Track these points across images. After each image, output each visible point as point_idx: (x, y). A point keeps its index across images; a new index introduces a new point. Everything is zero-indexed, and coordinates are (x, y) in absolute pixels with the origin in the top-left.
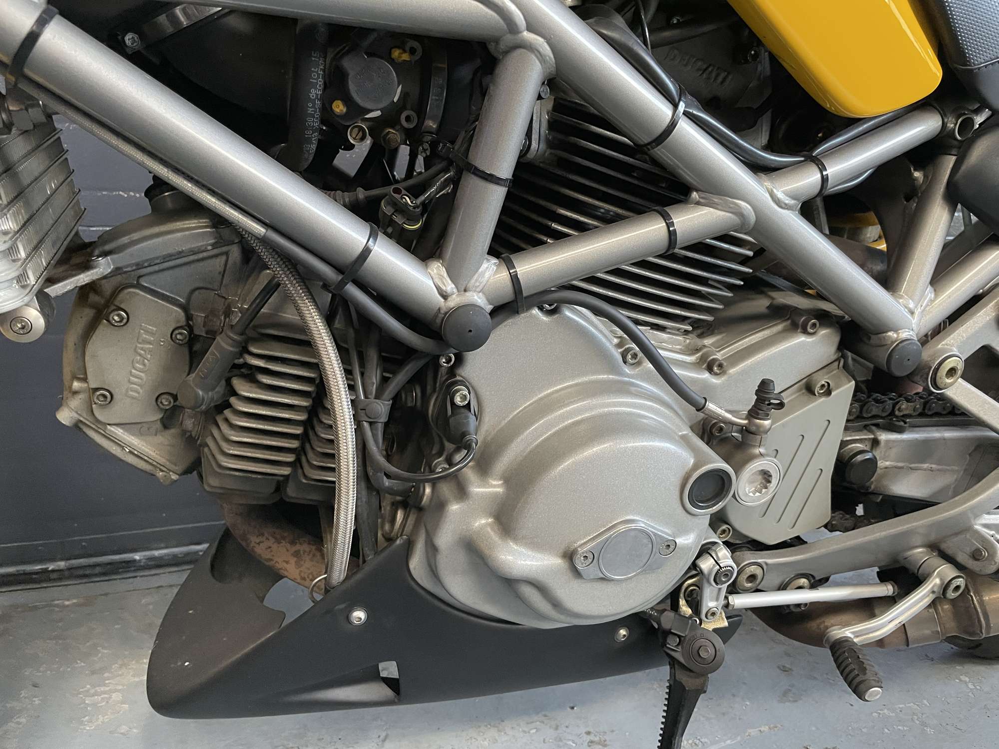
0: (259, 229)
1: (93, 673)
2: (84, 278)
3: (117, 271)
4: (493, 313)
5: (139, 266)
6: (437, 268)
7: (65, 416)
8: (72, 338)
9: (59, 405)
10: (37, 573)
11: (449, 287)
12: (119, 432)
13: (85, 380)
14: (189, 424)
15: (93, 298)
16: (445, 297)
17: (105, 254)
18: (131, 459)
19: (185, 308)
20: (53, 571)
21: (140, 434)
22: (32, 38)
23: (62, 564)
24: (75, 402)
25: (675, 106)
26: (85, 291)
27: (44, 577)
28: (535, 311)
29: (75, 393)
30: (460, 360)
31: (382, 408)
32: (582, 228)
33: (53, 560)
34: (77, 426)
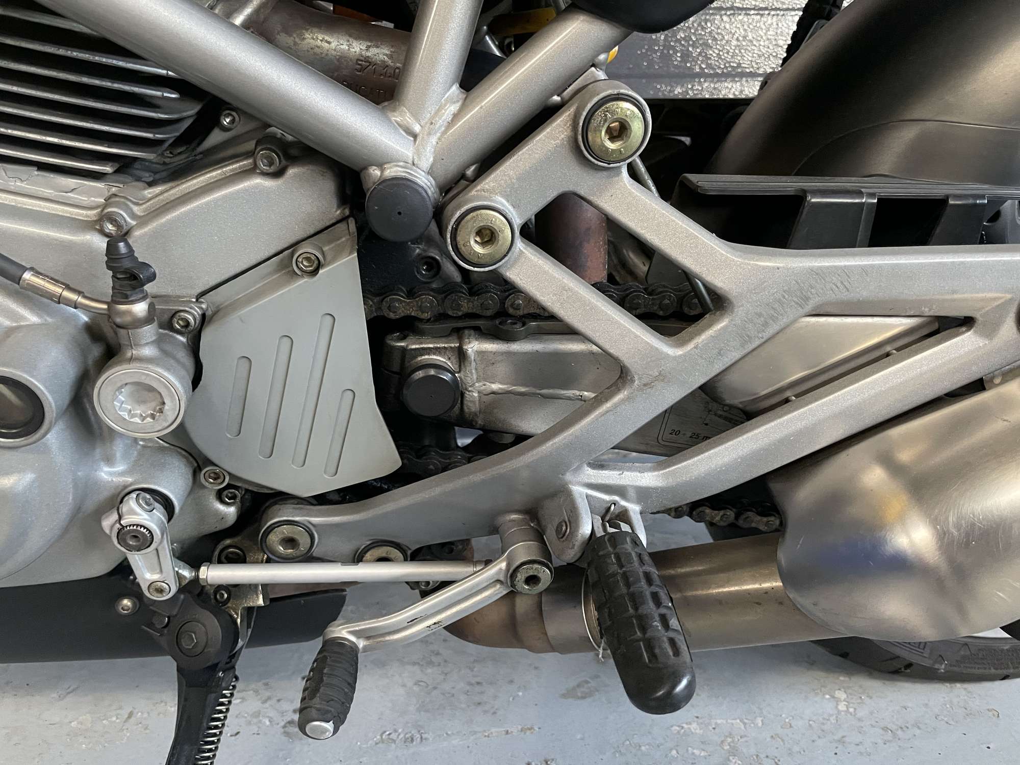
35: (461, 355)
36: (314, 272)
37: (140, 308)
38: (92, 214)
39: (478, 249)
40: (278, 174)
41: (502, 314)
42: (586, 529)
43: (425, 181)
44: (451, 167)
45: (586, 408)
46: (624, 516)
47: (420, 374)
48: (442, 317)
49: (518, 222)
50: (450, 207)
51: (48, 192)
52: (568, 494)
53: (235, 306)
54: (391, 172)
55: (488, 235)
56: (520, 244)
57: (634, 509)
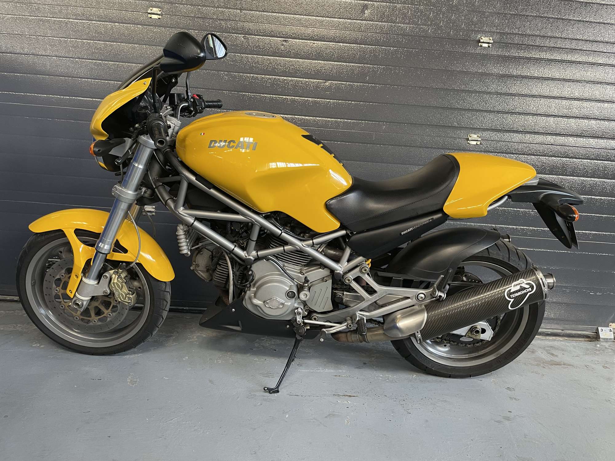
0: (219, 245)
1: (191, 332)
2: (197, 247)
3: (202, 245)
4: (254, 260)
5: (206, 245)
6: (245, 252)
7: (192, 268)
8: (194, 255)
9: (191, 266)
10: (181, 309)
11: (247, 255)
12: (199, 272)
13: (195, 262)
14: (210, 272)
15: (198, 249)
16: (246, 257)
17: (201, 242)
18: (201, 277)
19: (212, 252)
20: (185, 310)
21: (203, 273)
22: (193, 223)
23: (187, 308)
24: (194, 266)
25: (282, 231)
26: (197, 248)
27: (182, 311)
28: (265, 260)
29: (194, 264)
30: (251, 267)
31: (238, 273)
32: (276, 246)
33: (185, 306)
34: (193, 270)
35: (343, 294)
36: (326, 281)
37: (307, 285)
38: (299, 271)
39: (347, 282)
40: (323, 269)
41: (350, 288)
42: (358, 319)
43: (341, 273)
44: (345, 271)
45: (359, 303)
46: (363, 319)
47: (337, 296)
48: (341, 288)
49: (352, 279)
50: (344, 276)
51: (293, 267)
52: (356, 314)
53: (315, 284)
54: (338, 272)
55: (349, 280)
56: (352, 281)
57: (365, 318)
